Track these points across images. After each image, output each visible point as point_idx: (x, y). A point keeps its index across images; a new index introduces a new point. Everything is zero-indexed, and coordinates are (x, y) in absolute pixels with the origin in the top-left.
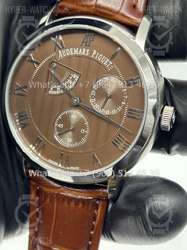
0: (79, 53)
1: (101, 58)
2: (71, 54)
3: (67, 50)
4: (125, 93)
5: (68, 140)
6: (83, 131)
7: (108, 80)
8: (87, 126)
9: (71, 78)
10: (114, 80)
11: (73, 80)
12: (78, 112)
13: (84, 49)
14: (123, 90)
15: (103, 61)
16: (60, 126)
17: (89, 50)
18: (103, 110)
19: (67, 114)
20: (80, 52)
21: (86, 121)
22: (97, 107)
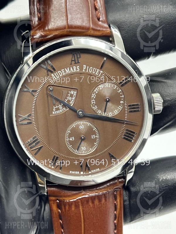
0: (71, 72)
1: (92, 70)
2: (64, 74)
3: (58, 72)
4: (121, 94)
5: (82, 149)
6: (93, 137)
7: (102, 87)
8: (96, 131)
9: (69, 95)
10: (109, 85)
11: (72, 96)
12: (85, 122)
13: (74, 67)
14: (118, 91)
15: (94, 72)
16: (71, 140)
17: (78, 67)
18: (106, 113)
19: (75, 127)
20: (71, 70)
21: (93, 127)
22: (100, 113)
